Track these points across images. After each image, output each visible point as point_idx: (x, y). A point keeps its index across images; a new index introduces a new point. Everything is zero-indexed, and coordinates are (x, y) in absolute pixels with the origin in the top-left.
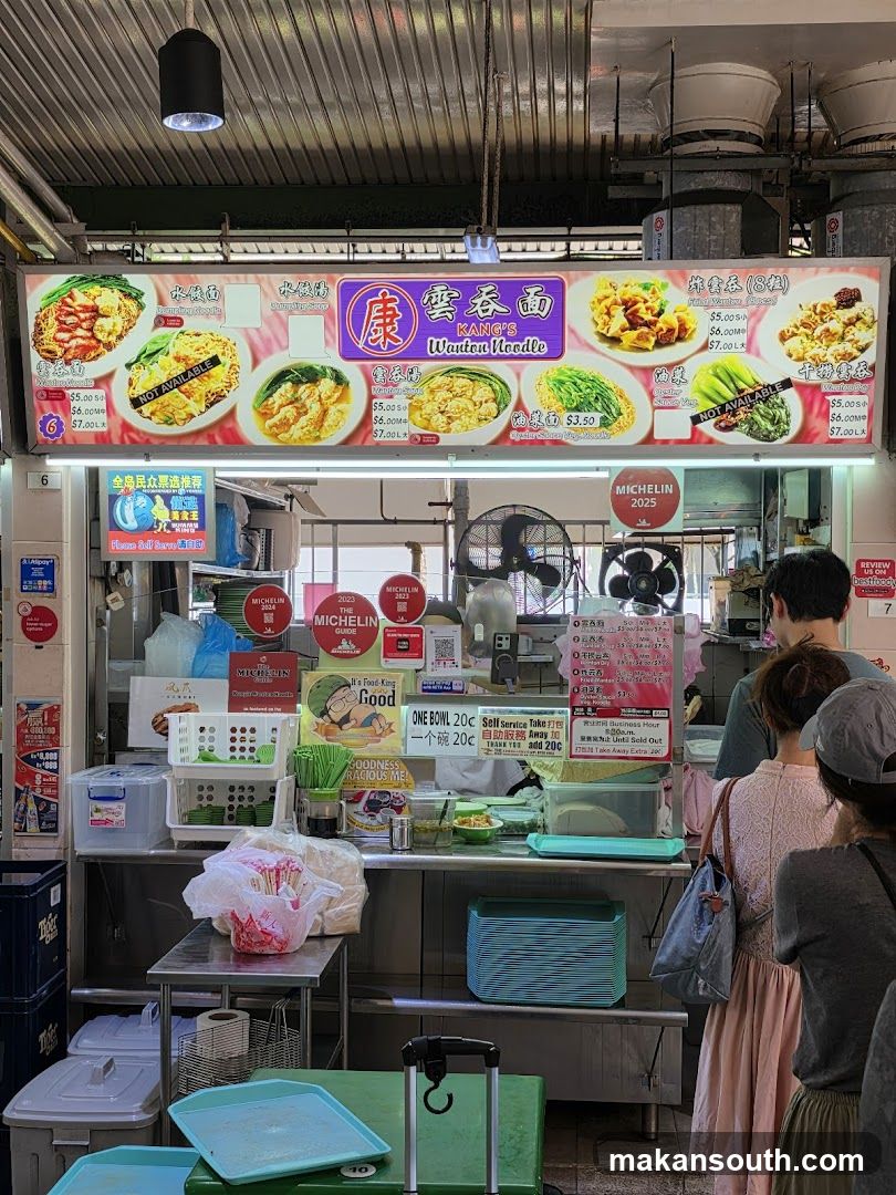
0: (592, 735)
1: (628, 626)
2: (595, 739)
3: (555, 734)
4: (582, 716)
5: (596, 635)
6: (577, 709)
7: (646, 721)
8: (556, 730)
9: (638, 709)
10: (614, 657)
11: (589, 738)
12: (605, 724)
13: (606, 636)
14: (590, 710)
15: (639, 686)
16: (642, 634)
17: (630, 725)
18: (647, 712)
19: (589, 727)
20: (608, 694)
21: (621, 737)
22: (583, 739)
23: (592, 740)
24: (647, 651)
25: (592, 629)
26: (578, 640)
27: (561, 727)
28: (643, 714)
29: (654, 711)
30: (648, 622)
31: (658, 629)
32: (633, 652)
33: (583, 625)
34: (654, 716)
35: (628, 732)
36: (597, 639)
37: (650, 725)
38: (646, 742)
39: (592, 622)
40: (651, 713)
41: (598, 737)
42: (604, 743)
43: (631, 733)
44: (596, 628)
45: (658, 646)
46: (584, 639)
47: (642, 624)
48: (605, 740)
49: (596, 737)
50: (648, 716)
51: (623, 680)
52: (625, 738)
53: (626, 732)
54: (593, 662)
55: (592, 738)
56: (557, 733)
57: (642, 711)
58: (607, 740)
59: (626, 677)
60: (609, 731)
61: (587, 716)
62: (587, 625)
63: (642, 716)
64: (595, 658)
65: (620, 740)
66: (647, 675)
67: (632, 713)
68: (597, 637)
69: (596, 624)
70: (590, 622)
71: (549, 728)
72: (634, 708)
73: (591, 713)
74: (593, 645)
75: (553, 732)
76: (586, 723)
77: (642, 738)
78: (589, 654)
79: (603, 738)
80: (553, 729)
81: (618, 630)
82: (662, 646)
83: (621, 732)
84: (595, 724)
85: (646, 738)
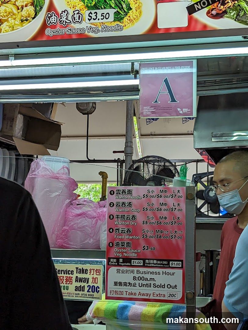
0: (123, 281)
1: (151, 194)
3: (95, 280)
4: (115, 265)
5: (127, 201)
6: (112, 260)
7: (164, 270)
8: (95, 276)
9: (157, 260)
10: (140, 218)
11: (120, 284)
12: (133, 272)
13: (134, 202)
14: (121, 260)
15: (160, 242)
16: (161, 200)
17: (152, 273)
18: (165, 262)
19: (121, 275)
20: (135, 248)
21: (145, 282)
23: (123, 285)
24: (165, 214)
25: (123, 197)
26: (113, 205)
27: (99, 274)
28: (162, 264)
29: (171, 262)
30: (166, 191)
31: (174, 196)
32: (154, 214)
33: (117, 194)
34: (171, 266)
35: (150, 279)
36: (127, 204)
37: (168, 274)
38: (164, 288)
39: (123, 191)
40: (169, 264)
41: (127, 283)
42: (132, 287)
43: (153, 279)
44: (126, 196)
45: (174, 209)
46: (117, 204)
47: (162, 193)
48: (132, 285)
49: (125, 282)
50: (166, 266)
51: (147, 236)
52: (148, 284)
53: (149, 279)
54: (124, 222)
55: (123, 284)
56: (96, 279)
57: (161, 262)
58: (134, 285)
59: (149, 234)
60: (136, 278)
61: (118, 265)
62: (120, 194)
63: (162, 266)
64: (125, 219)
65: (144, 285)
66: (165, 232)
67: (153, 264)
68: (127, 202)
69: (127, 193)
70: (122, 192)
71: (90, 274)
72: (155, 260)
73: (121, 263)
74: (124, 209)
75: (93, 278)
76: (118, 271)
77: (161, 284)
78: (121, 216)
79: (131, 284)
80: (93, 276)
81: (144, 197)
82: (177, 210)
83: (145, 279)
84: (125, 272)
85: (164, 284)
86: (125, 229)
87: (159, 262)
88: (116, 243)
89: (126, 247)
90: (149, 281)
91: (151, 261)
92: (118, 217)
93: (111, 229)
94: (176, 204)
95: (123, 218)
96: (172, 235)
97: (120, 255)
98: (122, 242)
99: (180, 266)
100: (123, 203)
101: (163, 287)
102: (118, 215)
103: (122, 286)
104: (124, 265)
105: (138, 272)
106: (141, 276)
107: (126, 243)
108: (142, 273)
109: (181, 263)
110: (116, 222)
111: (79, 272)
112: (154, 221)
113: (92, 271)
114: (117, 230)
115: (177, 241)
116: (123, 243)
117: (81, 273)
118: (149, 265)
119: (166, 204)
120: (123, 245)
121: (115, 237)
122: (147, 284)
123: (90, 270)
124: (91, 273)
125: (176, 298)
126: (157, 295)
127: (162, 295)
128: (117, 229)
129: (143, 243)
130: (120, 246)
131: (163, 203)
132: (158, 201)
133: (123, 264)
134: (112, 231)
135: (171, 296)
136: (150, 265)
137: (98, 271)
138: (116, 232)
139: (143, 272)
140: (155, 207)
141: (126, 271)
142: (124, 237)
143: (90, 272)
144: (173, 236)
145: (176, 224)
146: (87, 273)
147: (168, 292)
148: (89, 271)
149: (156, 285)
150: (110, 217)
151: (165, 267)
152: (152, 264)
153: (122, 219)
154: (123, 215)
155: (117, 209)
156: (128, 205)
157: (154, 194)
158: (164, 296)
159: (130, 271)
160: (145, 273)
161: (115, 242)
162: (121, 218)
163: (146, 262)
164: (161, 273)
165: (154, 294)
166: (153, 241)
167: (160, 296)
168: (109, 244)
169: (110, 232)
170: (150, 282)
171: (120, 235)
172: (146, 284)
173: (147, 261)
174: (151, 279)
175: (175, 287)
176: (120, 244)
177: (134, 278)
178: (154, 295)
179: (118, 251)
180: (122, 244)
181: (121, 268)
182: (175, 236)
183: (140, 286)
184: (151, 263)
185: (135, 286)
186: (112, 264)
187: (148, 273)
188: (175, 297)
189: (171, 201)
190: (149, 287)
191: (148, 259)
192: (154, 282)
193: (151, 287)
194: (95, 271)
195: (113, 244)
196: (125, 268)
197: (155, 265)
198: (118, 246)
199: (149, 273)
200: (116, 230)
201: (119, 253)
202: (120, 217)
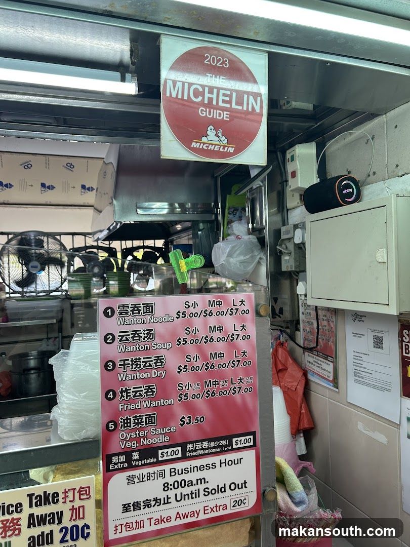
0: (141, 499)
1: (192, 310)
2: (147, 504)
3: (77, 512)
4: (123, 469)
5: (141, 328)
6: (115, 459)
7: (223, 457)
8: (77, 503)
9: (210, 440)
10: (172, 361)
11: (137, 506)
12: (162, 474)
13: (159, 328)
14: (136, 456)
15: (212, 404)
16: (212, 321)
17: (201, 468)
18: (224, 442)
19: (137, 486)
20: (165, 424)
21: (187, 490)
22: (126, 508)
23: (142, 507)
24: (220, 347)
25: (135, 319)
26: (113, 339)
27: (88, 496)
28: (218, 447)
29: (234, 440)
30: (219, 302)
31: (234, 311)
32: (200, 349)
33: (121, 314)
34: (234, 447)
35: (197, 480)
36: (144, 334)
37: (230, 463)
38: (225, 491)
39: (134, 308)
40: (231, 444)
41: (151, 500)
42: (162, 507)
43: (203, 481)
44: (141, 317)
45: (235, 337)
46: (123, 336)
47: (212, 306)
48: (162, 502)
49: (147, 500)
50: (226, 449)
51: (187, 397)
52: (194, 492)
53: (195, 482)
54: (138, 374)
55: (142, 504)
56: (81, 509)
57: (217, 443)
58: (166, 502)
59: (192, 392)
60: (169, 486)
61: (131, 467)
62: (127, 313)
63: (218, 450)
64: (142, 366)
65: (187, 497)
66: (223, 384)
67: (202, 449)
68: (144, 330)
69: (142, 311)
70: (132, 309)
71: (65, 502)
72: (205, 440)
73: (137, 460)
74: (137, 346)
75: (73, 509)
76: (130, 480)
77: (218, 486)
78: (132, 361)
79: (160, 500)
80: (72, 504)
81: (177, 318)
82: (240, 337)
83: (187, 483)
84: (145, 479)
85: (225, 484)
86: (141, 387)
87: (212, 444)
88: (122, 421)
89: (144, 425)
90: (195, 485)
91: (198, 446)
92: (124, 365)
93: (111, 393)
94: (239, 328)
95: (137, 365)
96: (235, 388)
97: (134, 444)
98: (136, 417)
99: (252, 444)
100: (136, 333)
101: (223, 490)
102: (124, 361)
103: (140, 509)
104: (142, 465)
105: (173, 472)
106: (179, 478)
107: (144, 417)
108: (180, 472)
109: (251, 437)
110: (122, 375)
111: (36, 503)
112: (199, 363)
113: (70, 494)
114: (124, 392)
115: (243, 398)
116: (138, 420)
117: (41, 505)
118: (193, 454)
119: (220, 329)
120: (138, 424)
121: (120, 407)
122: (192, 493)
123: (65, 492)
124: (68, 500)
125: (246, 505)
126: (212, 510)
127: (221, 508)
128: (124, 389)
129: (180, 412)
130: (132, 425)
131: (215, 327)
132: (205, 323)
133: (140, 463)
134: (112, 397)
135: (237, 504)
136: (197, 453)
137: (84, 492)
138: (122, 396)
139: (182, 469)
140: (202, 334)
141: (149, 474)
142: (139, 405)
143: (65, 498)
144: (237, 390)
145: (241, 364)
146: (58, 500)
147: (231, 497)
148: (61, 496)
149: (210, 491)
150: (106, 366)
151: (224, 451)
152: (200, 449)
153: (134, 366)
154: (136, 359)
155: (121, 346)
156: (146, 335)
157: (198, 310)
158: (225, 507)
159: (156, 475)
160: (186, 471)
161: (121, 419)
162: (132, 365)
163: (188, 449)
164: (218, 465)
165: (206, 508)
166: (200, 403)
167: (218, 510)
168: (108, 425)
169: (109, 399)
170: (196, 487)
171: (131, 401)
172: (189, 493)
173: (191, 445)
174: (199, 481)
175: (244, 485)
176: (132, 421)
177: (166, 487)
178: (206, 512)
179: (129, 437)
180: (136, 421)
181: (136, 473)
182: (240, 388)
183: (179, 498)
184: (197, 448)
185: (168, 503)
186: (116, 467)
187: (192, 469)
188: (244, 503)
189: (229, 322)
190: (196, 497)
191: (192, 442)
192: (206, 485)
193: (199, 497)
194: (76, 492)
195: (116, 425)
196: (145, 471)
197: (205, 452)
198: (127, 426)
199: (196, 469)
200: (122, 392)
201: (131, 440)
202: (131, 363)
